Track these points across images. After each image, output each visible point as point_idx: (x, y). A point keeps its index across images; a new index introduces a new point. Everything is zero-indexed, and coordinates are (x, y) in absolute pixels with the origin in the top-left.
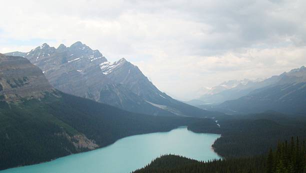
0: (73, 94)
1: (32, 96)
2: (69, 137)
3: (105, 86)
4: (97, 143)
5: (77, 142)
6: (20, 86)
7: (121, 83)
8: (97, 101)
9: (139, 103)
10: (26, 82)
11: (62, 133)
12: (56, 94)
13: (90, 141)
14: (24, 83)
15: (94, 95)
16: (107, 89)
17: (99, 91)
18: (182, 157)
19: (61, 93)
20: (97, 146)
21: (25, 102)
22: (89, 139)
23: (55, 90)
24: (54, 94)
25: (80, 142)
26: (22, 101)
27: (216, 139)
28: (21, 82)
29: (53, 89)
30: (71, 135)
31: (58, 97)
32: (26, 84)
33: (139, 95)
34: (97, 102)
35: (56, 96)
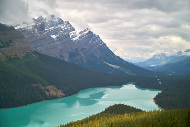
0: (48, 54)
1: (15, 55)
2: (43, 88)
3: (73, 50)
4: (64, 93)
5: (49, 91)
6: (6, 47)
7: (86, 47)
8: (66, 60)
9: (98, 63)
10: (12, 44)
11: (37, 84)
12: (34, 54)
13: (59, 91)
14: (10, 45)
15: (64, 56)
16: (75, 51)
17: (68, 53)
18: (129, 106)
19: (38, 53)
20: (63, 94)
21: (10, 59)
22: (58, 90)
23: (34, 51)
24: (32, 54)
25: (51, 92)
26: (7, 58)
27: (158, 94)
28: (8, 44)
29: (32, 50)
30: (44, 86)
31: (36, 56)
32: (11, 45)
33: (98, 57)
34: (66, 62)
35: (34, 55)
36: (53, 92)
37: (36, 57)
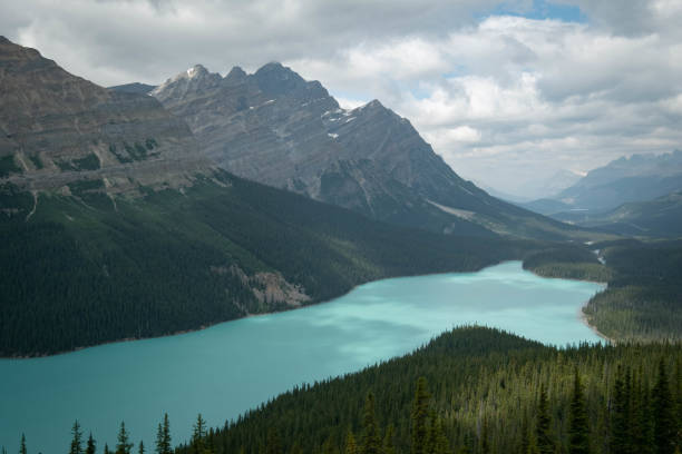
0: (259, 180)
1: (165, 184)
2: (245, 277)
3: (333, 165)
4: (307, 294)
5: (263, 287)
6: (137, 159)
7: (370, 157)
8: (313, 196)
9: (410, 205)
10: (153, 151)
11: (228, 267)
12: (219, 179)
13: (291, 286)
14: (149, 152)
15: (307, 183)
16: (338, 170)
17: (318, 175)
18: (504, 332)
19: (229, 177)
20: (305, 297)
21: (150, 195)
22: (290, 282)
23: (218, 171)
24: (214, 180)
25: (269, 290)
26: (142, 192)
27: (594, 294)
28: (140, 149)
29: (214, 168)
30: (250, 273)
31: (223, 185)
32: (153, 154)
33: (409, 185)
34: (312, 201)
35: (219, 183)
36: (274, 293)
37: (224, 189)
